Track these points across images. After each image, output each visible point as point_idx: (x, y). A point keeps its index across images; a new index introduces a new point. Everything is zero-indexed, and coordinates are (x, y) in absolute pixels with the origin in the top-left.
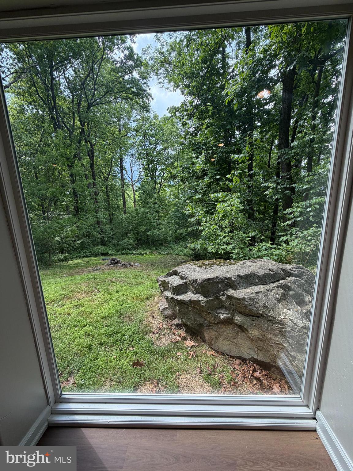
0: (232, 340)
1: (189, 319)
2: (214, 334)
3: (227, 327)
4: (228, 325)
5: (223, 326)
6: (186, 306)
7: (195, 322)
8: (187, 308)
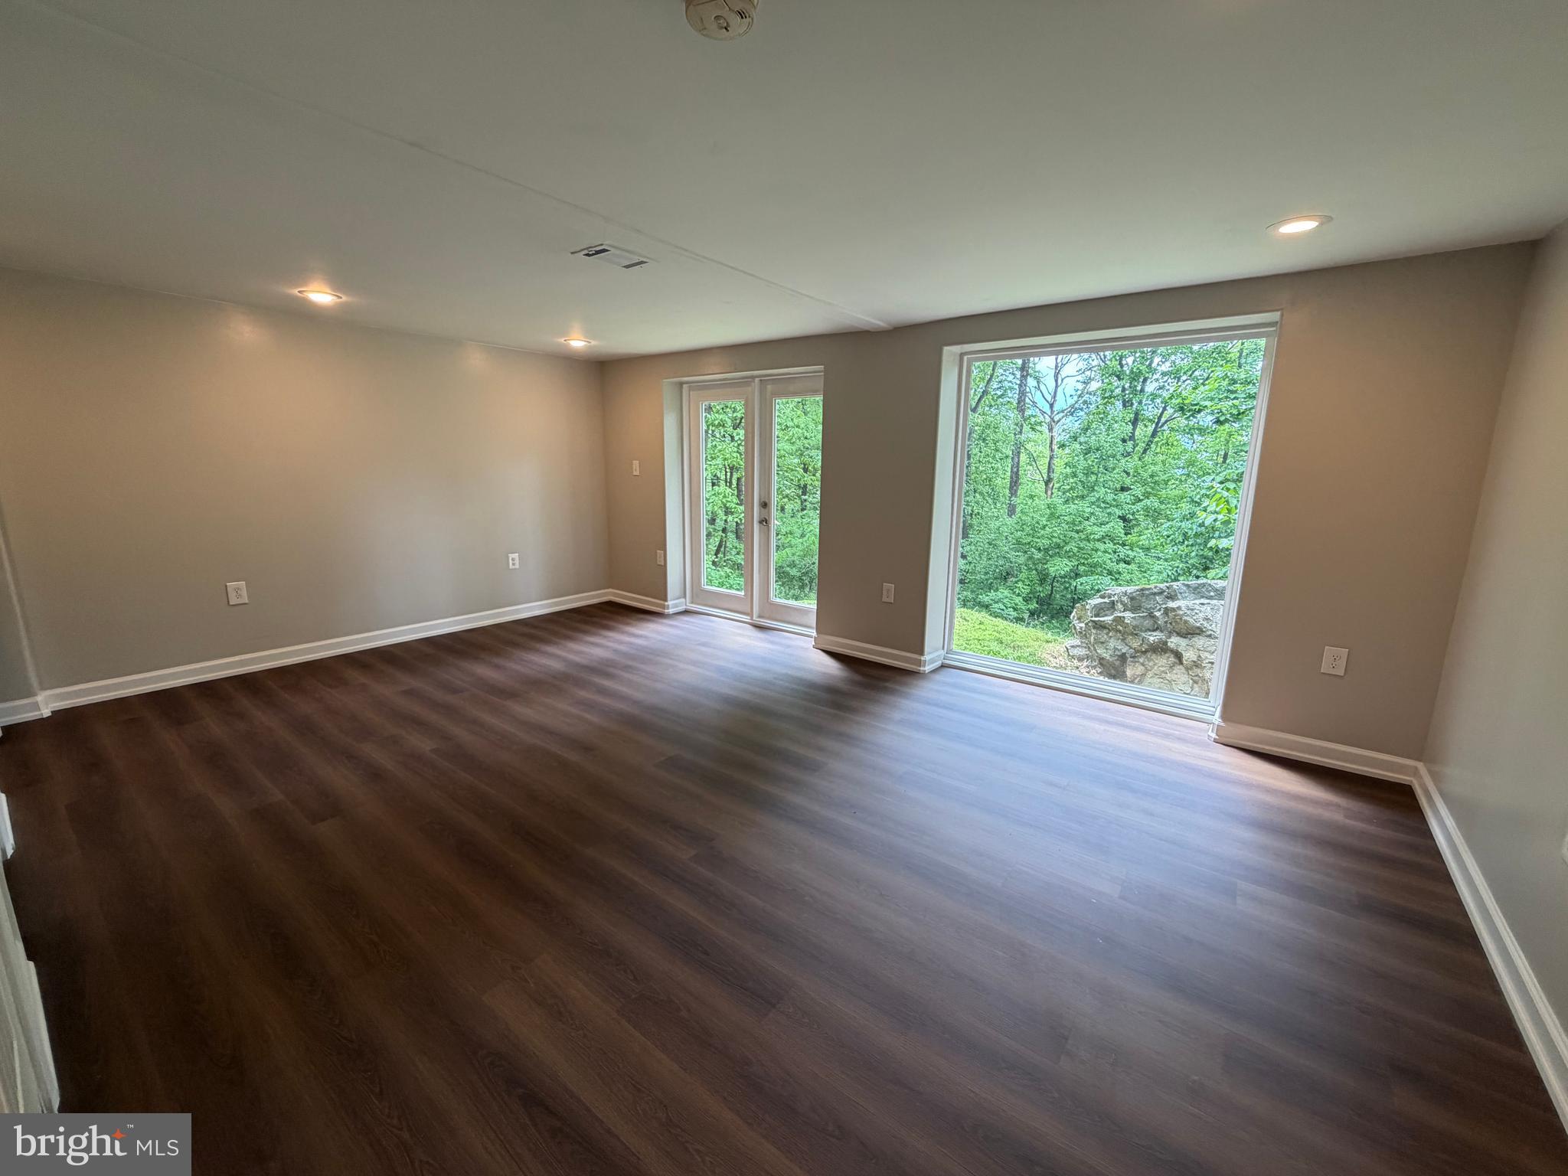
0: (1164, 675)
1: (1107, 649)
2: (1140, 670)
3: (1159, 657)
4: (1161, 654)
5: (1154, 656)
6: (1105, 631)
7: (1115, 652)
8: (1107, 634)
